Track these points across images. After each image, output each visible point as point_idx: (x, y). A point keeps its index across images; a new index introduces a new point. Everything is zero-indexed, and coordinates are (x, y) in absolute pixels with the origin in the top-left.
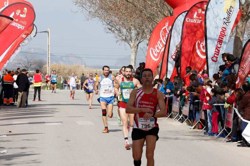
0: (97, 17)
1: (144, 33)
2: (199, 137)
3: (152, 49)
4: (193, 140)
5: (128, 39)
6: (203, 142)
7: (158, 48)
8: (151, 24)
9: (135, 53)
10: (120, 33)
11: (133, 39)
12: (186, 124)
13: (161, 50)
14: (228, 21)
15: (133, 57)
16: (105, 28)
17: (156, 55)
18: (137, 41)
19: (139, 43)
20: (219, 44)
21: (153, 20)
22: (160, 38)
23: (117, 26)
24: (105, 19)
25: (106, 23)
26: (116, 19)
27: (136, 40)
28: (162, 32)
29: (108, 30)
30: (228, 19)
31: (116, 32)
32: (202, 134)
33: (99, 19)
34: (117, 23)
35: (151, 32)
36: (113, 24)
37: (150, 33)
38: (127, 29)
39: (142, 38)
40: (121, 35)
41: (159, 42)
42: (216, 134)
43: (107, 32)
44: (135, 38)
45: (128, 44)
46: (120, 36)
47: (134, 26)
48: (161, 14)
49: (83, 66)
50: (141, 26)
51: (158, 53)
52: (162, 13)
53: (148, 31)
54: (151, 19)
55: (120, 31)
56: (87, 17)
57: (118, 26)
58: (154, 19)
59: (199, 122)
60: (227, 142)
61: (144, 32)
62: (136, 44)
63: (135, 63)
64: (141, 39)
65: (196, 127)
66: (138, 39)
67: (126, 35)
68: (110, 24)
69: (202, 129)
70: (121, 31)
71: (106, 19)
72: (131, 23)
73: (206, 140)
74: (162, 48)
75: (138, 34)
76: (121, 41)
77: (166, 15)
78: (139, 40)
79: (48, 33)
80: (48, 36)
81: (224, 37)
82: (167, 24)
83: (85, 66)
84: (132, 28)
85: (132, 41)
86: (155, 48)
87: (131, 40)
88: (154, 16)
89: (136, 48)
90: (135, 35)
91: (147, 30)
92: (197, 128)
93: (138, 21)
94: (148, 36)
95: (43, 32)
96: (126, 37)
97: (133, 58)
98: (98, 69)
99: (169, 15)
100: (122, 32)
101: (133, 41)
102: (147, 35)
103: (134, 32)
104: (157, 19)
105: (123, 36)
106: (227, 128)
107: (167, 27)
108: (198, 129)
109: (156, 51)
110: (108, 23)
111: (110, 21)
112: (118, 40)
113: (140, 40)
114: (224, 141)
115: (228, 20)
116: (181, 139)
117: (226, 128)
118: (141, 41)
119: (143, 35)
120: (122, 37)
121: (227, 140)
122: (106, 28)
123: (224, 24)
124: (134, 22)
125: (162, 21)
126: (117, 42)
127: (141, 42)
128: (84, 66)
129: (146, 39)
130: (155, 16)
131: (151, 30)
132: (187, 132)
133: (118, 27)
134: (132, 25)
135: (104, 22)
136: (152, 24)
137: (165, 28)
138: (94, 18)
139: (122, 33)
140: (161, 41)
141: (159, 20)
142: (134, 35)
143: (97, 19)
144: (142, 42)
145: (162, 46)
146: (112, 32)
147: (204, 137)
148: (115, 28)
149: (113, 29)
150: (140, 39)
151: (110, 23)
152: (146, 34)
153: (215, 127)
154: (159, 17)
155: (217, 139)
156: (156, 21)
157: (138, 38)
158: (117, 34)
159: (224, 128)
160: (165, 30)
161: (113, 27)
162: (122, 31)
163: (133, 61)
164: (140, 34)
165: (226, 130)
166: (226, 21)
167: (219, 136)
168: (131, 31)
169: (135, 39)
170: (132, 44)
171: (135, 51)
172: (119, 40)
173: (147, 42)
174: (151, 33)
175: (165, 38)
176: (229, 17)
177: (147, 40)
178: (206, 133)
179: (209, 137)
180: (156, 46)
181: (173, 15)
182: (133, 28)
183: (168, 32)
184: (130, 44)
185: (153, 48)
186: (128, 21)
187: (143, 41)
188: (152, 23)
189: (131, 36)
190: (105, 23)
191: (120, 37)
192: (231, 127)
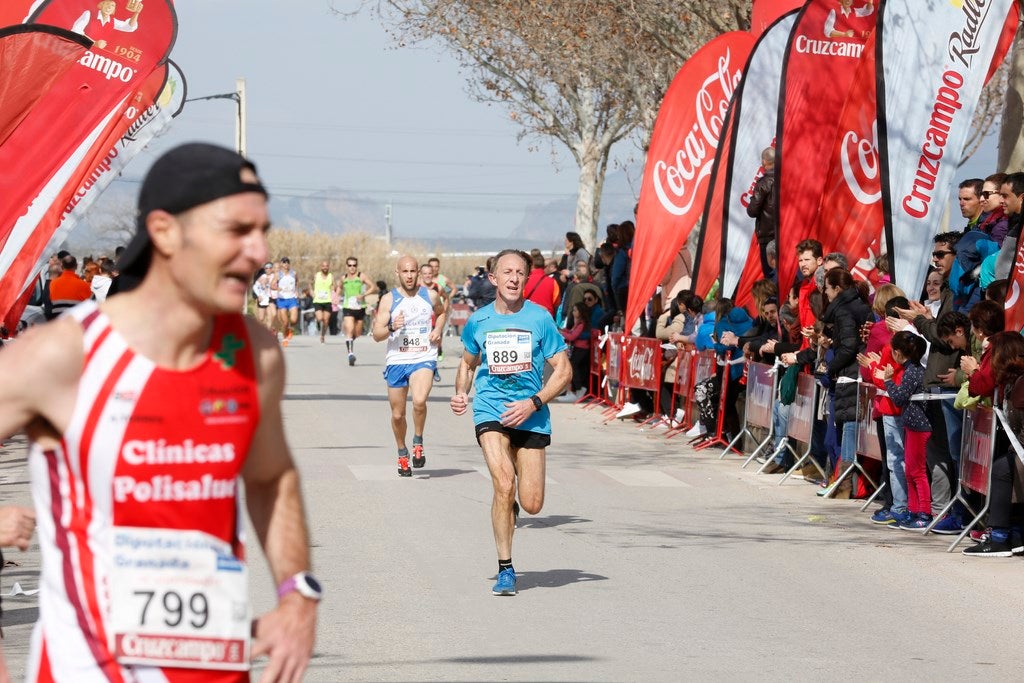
0: (436, 35)
1: (631, 102)
2: (852, 529)
3: (664, 167)
4: (829, 542)
5: (566, 127)
6: (871, 550)
7: (686, 163)
8: (659, 65)
9: (596, 181)
10: (534, 99)
11: (588, 125)
12: (802, 477)
13: (698, 170)
14: (969, 45)
15: (586, 201)
16: (470, 77)
17: (679, 192)
18: (603, 133)
19: (613, 141)
20: (932, 142)
21: (668, 45)
22: (695, 120)
23: (518, 71)
24: (471, 42)
25: (474, 61)
26: (517, 42)
27: (600, 130)
28: (705, 95)
29: (483, 88)
30: (971, 37)
31: (518, 96)
32: (869, 519)
33: (444, 41)
34: (522, 58)
35: (659, 95)
36: (503, 64)
37: (657, 102)
38: (562, 81)
39: (624, 119)
40: (537, 108)
41: (691, 136)
42: (924, 517)
43: (479, 99)
44: (596, 121)
45: (565, 146)
46: (533, 115)
47: (593, 73)
48: (699, 23)
49: (382, 238)
50: (618, 72)
51: (689, 184)
52: (704, 19)
53: (648, 93)
54: (659, 40)
55: (532, 93)
56: (399, 33)
57: (526, 74)
58: (671, 41)
59: (855, 469)
60: (966, 551)
61: (633, 95)
62: (601, 146)
63: (595, 223)
64: (620, 126)
65: (842, 488)
66: (606, 127)
67: (559, 108)
68: (492, 63)
69: (866, 497)
70: (538, 94)
71: (476, 41)
72: (578, 60)
73: (882, 543)
74: (704, 162)
75: (608, 105)
76: (536, 134)
77: (722, 24)
78: (611, 129)
79: (239, 101)
80: (240, 114)
81: (952, 111)
82: (723, 64)
83: (393, 240)
84: (581, 79)
85: (584, 132)
86: (674, 164)
87: (577, 128)
88: (673, 30)
89: (600, 164)
90: (595, 110)
91: (645, 87)
92: (847, 494)
93: (605, 50)
94: (649, 114)
95: (217, 97)
96: (558, 116)
97: (585, 206)
98: (445, 252)
99: (735, 26)
100: (542, 96)
101: (587, 136)
102: (643, 107)
103: (589, 98)
104: (686, 41)
105: (547, 112)
106: (968, 492)
107: (725, 75)
108: (851, 497)
109: (677, 174)
110: (484, 58)
111: (491, 52)
112: (525, 131)
113: (616, 131)
114: (956, 546)
115: (968, 40)
116: (780, 537)
117: (964, 494)
118: (617, 135)
119: (629, 110)
120: (543, 117)
121: (969, 542)
122: (475, 83)
123: (952, 57)
124: (592, 53)
125: (704, 48)
126: (520, 136)
127: (618, 138)
128: (387, 238)
129: (641, 124)
130: (677, 30)
131: (658, 89)
132: (805, 511)
133: (523, 74)
134: (580, 66)
135: (465, 53)
136: (665, 65)
137: (718, 81)
138: (426, 37)
139: (541, 99)
140: (699, 135)
141: (691, 46)
142: (590, 110)
143: (437, 42)
144: (622, 140)
145: (702, 154)
146: (500, 98)
147: (876, 529)
148: (511, 78)
149: (504, 84)
150: (616, 125)
151: (490, 58)
152: (639, 105)
153: (915, 489)
154: (691, 34)
155: (925, 538)
156: (679, 51)
157: (609, 123)
158: (521, 105)
159: (958, 495)
160: (716, 89)
161: (505, 76)
162: (541, 92)
163: (586, 217)
164: (617, 104)
165: (963, 501)
166: (960, 46)
167: (936, 527)
168: (578, 90)
169: (596, 126)
170: (582, 148)
171: (594, 174)
172: (528, 130)
173: (645, 136)
174: (660, 102)
175: (717, 122)
176: (973, 30)
177: (644, 127)
178: (882, 514)
179: (898, 533)
180: (680, 155)
181: (749, 27)
182: (586, 81)
183: (729, 95)
184: (575, 146)
185: (665, 161)
186: (565, 53)
187: (626, 132)
188: (663, 60)
189: (577, 113)
190: (472, 57)
191: (535, 118)
192: (986, 490)
